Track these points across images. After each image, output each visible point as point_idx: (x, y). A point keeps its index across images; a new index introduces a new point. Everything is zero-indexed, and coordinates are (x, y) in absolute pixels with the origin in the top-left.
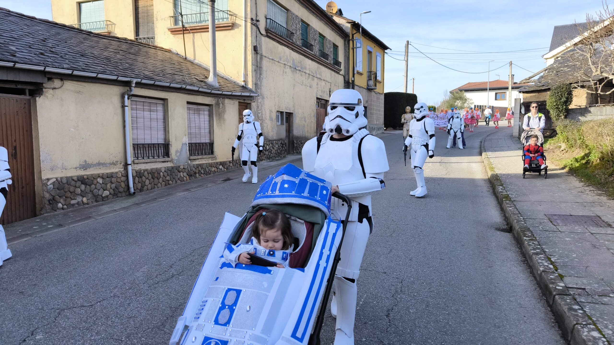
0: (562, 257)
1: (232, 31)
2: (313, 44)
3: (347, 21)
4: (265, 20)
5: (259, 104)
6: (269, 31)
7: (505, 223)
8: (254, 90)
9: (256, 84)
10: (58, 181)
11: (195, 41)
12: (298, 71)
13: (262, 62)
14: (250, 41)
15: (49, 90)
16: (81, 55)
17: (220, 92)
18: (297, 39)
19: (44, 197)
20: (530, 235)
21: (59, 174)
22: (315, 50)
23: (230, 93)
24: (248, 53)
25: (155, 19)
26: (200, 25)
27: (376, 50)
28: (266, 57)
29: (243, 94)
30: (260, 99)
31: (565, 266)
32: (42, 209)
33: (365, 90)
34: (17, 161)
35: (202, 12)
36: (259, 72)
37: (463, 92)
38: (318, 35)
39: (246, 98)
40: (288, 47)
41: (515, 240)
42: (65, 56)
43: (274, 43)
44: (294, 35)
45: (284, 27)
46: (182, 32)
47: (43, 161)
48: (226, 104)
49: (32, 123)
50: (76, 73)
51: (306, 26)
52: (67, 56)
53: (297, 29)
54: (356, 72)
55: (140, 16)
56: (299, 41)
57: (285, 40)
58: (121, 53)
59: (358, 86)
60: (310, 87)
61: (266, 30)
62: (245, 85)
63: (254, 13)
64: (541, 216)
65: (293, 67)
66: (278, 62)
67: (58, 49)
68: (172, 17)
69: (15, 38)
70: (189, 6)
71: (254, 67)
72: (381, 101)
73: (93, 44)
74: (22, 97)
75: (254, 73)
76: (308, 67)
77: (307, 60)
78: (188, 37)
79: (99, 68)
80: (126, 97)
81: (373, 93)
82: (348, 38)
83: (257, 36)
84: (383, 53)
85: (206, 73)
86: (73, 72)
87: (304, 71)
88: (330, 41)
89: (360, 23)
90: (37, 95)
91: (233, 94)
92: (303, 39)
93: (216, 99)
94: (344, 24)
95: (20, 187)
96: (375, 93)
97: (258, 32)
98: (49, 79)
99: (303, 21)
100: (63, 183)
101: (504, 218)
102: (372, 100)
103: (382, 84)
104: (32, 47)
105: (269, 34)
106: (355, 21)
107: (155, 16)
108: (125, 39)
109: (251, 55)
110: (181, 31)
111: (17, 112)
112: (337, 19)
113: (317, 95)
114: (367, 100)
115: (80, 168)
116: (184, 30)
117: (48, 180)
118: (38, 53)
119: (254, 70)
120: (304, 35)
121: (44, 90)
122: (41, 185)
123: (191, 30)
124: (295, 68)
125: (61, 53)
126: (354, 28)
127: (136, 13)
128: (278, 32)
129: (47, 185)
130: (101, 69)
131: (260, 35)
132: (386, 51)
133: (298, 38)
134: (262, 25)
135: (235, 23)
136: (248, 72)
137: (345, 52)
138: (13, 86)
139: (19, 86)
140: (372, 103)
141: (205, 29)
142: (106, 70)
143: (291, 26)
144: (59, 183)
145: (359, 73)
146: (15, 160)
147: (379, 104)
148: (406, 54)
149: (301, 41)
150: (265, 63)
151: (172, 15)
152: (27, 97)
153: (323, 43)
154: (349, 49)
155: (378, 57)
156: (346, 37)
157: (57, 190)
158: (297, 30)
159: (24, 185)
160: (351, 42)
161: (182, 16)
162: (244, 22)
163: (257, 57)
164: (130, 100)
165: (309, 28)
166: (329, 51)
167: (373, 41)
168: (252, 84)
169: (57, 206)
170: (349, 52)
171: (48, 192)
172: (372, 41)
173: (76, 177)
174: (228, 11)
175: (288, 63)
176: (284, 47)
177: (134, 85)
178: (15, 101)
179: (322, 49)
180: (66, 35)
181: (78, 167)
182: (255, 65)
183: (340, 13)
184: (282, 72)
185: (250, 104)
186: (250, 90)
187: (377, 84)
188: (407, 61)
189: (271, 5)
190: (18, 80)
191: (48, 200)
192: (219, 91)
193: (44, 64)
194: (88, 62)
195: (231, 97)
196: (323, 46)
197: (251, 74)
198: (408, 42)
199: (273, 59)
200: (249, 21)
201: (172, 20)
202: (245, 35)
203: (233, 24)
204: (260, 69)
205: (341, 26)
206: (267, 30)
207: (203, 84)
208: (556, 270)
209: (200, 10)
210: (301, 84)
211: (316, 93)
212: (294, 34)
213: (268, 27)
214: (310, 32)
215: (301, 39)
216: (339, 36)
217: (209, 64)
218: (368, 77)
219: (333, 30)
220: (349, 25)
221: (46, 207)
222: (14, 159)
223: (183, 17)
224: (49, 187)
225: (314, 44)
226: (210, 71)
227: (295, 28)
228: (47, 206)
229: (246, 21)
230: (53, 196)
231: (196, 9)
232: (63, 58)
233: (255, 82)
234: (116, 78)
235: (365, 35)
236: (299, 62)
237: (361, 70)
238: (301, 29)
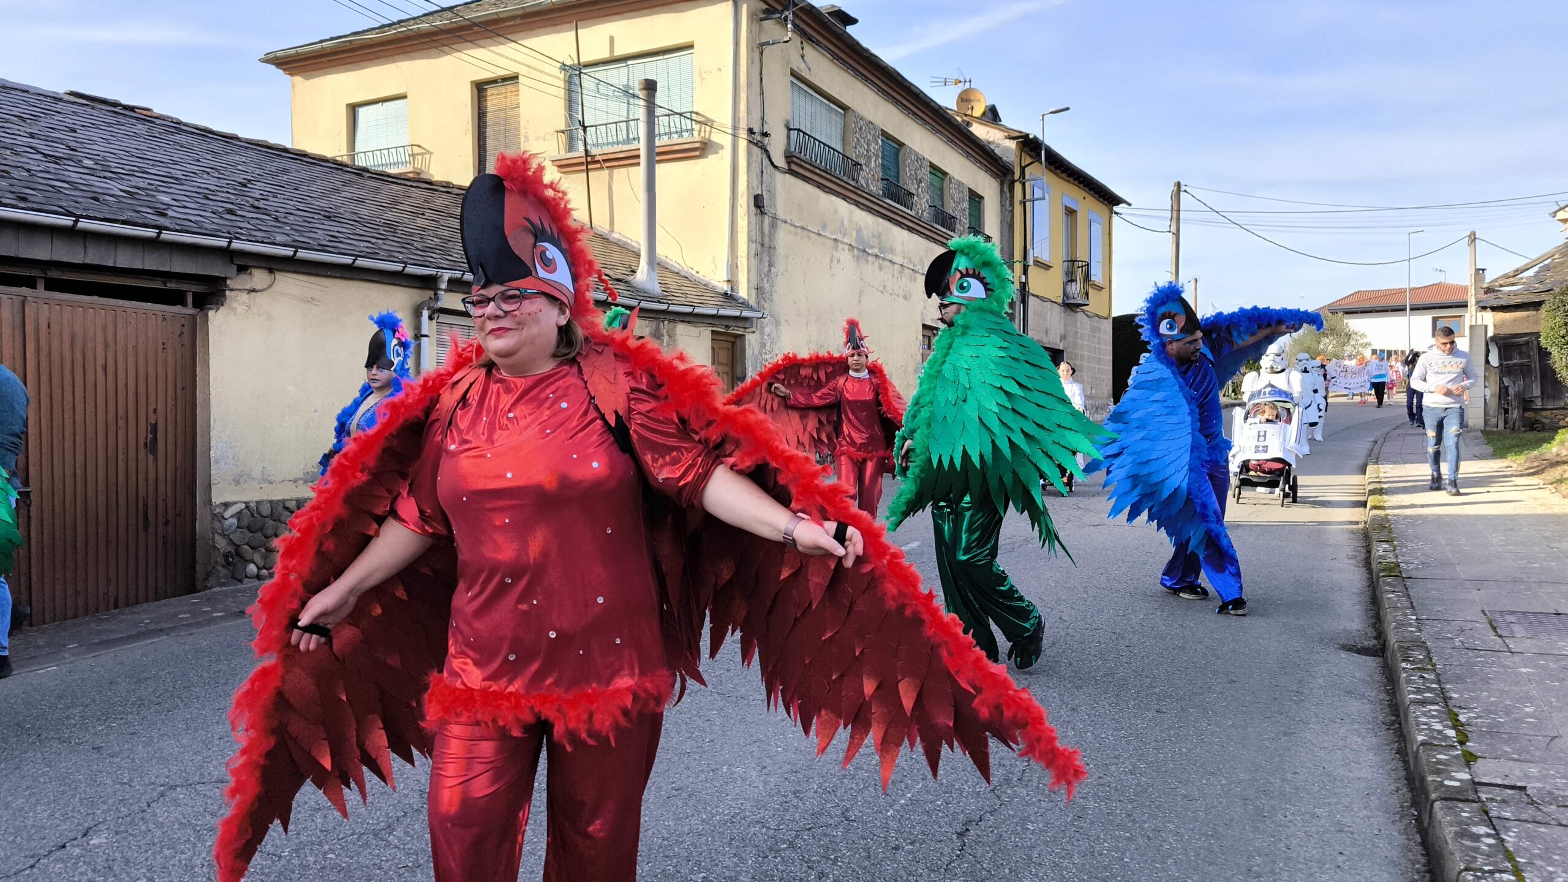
0: (1491, 713)
1: (701, 162)
2: (913, 191)
3: (1006, 134)
4: (785, 132)
5: (766, 337)
6: (795, 159)
7: (1371, 632)
8: (752, 302)
9: (759, 289)
10: (249, 510)
11: (614, 188)
12: (870, 258)
13: (777, 235)
14: (745, 184)
15: (240, 293)
16: (325, 216)
17: (664, 307)
18: (871, 179)
19: (216, 547)
20: (1421, 657)
21: (253, 494)
22: (919, 206)
23: (690, 310)
24: (739, 213)
25: (522, 139)
26: (625, 148)
27: (1086, 206)
28: (786, 222)
29: (722, 312)
30: (769, 326)
31: (1493, 732)
32: (208, 575)
33: (1057, 308)
34: (156, 459)
35: (631, 117)
36: (766, 258)
37: (1340, 314)
38: (929, 168)
39: (731, 323)
40: (845, 198)
41: (1383, 674)
42: (285, 217)
43: (809, 188)
44: (861, 169)
45: (834, 150)
46: (584, 167)
47: (217, 461)
48: (678, 337)
49: (198, 369)
50: (302, 254)
51: (894, 147)
52: (291, 217)
53: (871, 154)
54: (1031, 262)
55: (489, 132)
56: (874, 183)
57: (838, 181)
58: (429, 214)
59: (1037, 296)
60: (905, 298)
61: (786, 157)
62: (732, 290)
63: (757, 116)
64: (1472, 614)
65: (858, 249)
66: (819, 234)
67: (273, 203)
68: (563, 132)
69: (177, 179)
70: (601, 103)
71: (754, 245)
72: (1102, 337)
73: (364, 194)
74: (178, 309)
75: (754, 262)
76: (899, 249)
77: (896, 230)
78: (599, 177)
79: (362, 244)
80: (426, 313)
81: (1080, 316)
82: (1009, 177)
83: (762, 172)
84: (1107, 212)
85: (630, 260)
86: (295, 252)
87: (889, 257)
88: (960, 184)
89: (1040, 137)
90: (212, 306)
91: (697, 310)
92: (887, 180)
93: (654, 324)
94: (1000, 142)
95: (161, 520)
96: (1087, 315)
97: (766, 162)
98: (242, 269)
99: (884, 134)
100: (262, 516)
101: (1374, 621)
102: (1076, 332)
103: (1105, 291)
104: (210, 197)
105: (794, 167)
106: (1027, 132)
107: (522, 131)
108: (448, 185)
109: (746, 218)
110: (581, 164)
111: (163, 344)
112: (979, 131)
113: (923, 319)
114: (1062, 332)
115: (305, 482)
116: (590, 162)
117: (226, 505)
118: (220, 210)
119: (753, 253)
120: (889, 169)
121: (228, 293)
122: (209, 517)
123: (605, 161)
124: (864, 251)
125: (278, 212)
126: (1026, 153)
127: (479, 127)
128: (818, 161)
129: (223, 518)
130: (367, 247)
131: (771, 167)
132: (1116, 208)
133: (873, 175)
134: (777, 146)
135: (710, 140)
136: (739, 259)
137: (1002, 212)
138: (157, 285)
139: (172, 285)
140: (1079, 341)
141: (631, 159)
142: (380, 249)
143: (855, 148)
144: (253, 516)
145: (1037, 263)
146: (151, 457)
147: (1098, 344)
148: (1175, 216)
149: (880, 184)
150: (783, 238)
151: (563, 128)
152: (190, 310)
153: (941, 189)
154: (1012, 204)
155: (1094, 226)
156: (1005, 175)
157: (245, 530)
158: (869, 158)
159: (169, 518)
160: (1018, 187)
161: (585, 128)
162: (730, 137)
163: (762, 223)
164: (435, 321)
165: (903, 151)
166: (959, 208)
167: (1080, 183)
168: (749, 289)
169: (245, 569)
170: (1012, 211)
171: (223, 535)
172: (1076, 182)
173: (294, 502)
174: (691, 112)
175: (844, 235)
176: (834, 198)
177: (444, 286)
178: (160, 319)
179: (938, 204)
180: (304, 175)
181: (301, 479)
182: (756, 242)
183: (992, 116)
184: (828, 260)
185: (742, 336)
186: (742, 303)
187: (1092, 292)
188: (1177, 234)
189: (802, 97)
190: (167, 269)
191: (224, 555)
192: (659, 302)
193: (229, 233)
194: (338, 232)
195: (691, 318)
196: (942, 197)
197: (745, 263)
198: (1179, 184)
199: (803, 228)
200: (743, 134)
201: (563, 138)
202: (734, 168)
203: (705, 144)
204: (769, 252)
205: (992, 147)
206: (789, 157)
207: (622, 286)
208: (1462, 743)
209: (628, 114)
210: (881, 288)
211: (922, 313)
212: (861, 165)
213: (792, 149)
214: (905, 160)
215: (882, 179)
216: (986, 172)
217: (636, 236)
218: (1067, 274)
219: (968, 156)
220: (1012, 145)
221: (217, 570)
222: (149, 455)
223: (588, 132)
224: (227, 523)
225: (917, 190)
226: (638, 255)
227: (865, 152)
228: (220, 568)
229: (735, 136)
230: (235, 544)
231: (618, 109)
232: (279, 222)
233: (755, 283)
234: (400, 269)
235: (1057, 168)
236: (874, 236)
237: (1045, 258)
238: (880, 155)
